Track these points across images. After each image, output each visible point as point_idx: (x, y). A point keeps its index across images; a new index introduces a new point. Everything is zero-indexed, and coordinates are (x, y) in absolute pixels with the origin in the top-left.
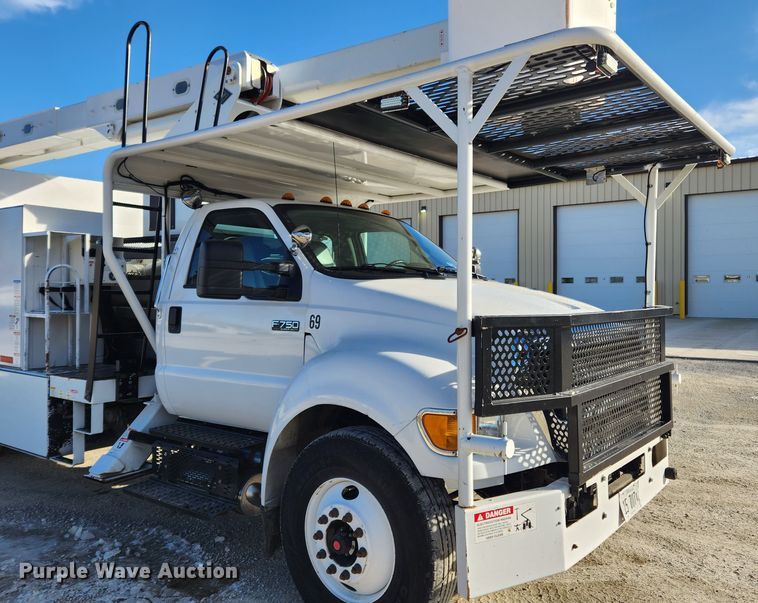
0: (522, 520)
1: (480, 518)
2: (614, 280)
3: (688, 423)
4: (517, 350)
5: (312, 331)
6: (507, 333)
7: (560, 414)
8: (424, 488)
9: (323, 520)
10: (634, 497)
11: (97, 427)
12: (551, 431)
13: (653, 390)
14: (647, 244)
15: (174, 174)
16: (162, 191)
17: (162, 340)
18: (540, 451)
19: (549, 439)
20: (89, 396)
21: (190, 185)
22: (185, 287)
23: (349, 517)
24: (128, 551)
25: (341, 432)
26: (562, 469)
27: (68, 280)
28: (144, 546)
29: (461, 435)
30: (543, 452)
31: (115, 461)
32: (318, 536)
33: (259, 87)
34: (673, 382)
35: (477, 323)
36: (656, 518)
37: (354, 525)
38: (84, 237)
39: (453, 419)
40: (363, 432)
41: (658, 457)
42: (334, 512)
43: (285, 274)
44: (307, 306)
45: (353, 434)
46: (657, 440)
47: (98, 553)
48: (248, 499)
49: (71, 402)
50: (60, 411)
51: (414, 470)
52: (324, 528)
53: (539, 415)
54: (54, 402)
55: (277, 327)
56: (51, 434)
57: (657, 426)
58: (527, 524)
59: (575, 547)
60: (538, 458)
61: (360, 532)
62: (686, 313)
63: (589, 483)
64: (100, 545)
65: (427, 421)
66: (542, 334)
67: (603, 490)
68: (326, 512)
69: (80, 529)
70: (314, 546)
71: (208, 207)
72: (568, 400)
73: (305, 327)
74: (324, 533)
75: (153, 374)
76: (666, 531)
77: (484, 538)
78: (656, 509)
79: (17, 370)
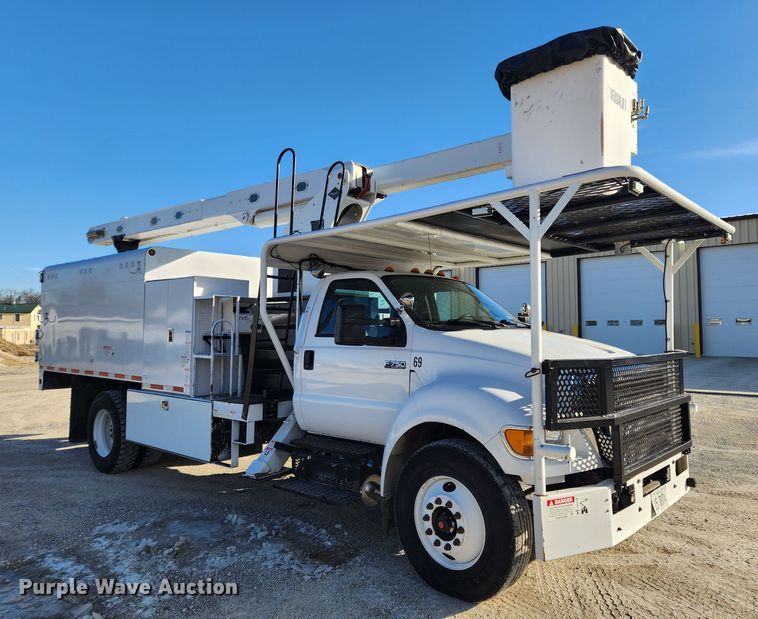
0: (581, 508)
1: (551, 503)
2: (634, 323)
3: (706, 448)
4: (570, 384)
5: (416, 369)
6: (567, 371)
7: (605, 431)
8: (505, 484)
9: (430, 506)
10: (662, 498)
11: (250, 439)
12: (599, 444)
13: (675, 417)
14: (666, 301)
15: (305, 254)
16: (298, 266)
17: (298, 375)
18: (589, 459)
19: (597, 450)
20: (245, 416)
21: (316, 262)
22: (316, 336)
23: (449, 504)
24: (274, 533)
25: (441, 443)
26: (608, 472)
27: (222, 330)
28: (283, 529)
29: (536, 444)
30: (592, 459)
31: (264, 464)
32: (426, 518)
33: (361, 186)
34: (691, 411)
35: (546, 364)
36: (680, 521)
37: (453, 510)
38: (235, 299)
39: (529, 432)
40: (458, 443)
41: (680, 469)
42: (438, 501)
43: (393, 327)
44: (412, 350)
45: (451, 444)
46: (679, 456)
47: (252, 534)
48: (367, 493)
49: (230, 421)
50: (221, 427)
51: (499, 470)
52: (430, 513)
53: (589, 432)
54: (216, 421)
55: (389, 366)
56: (213, 445)
57: (679, 444)
58: (585, 510)
59: (619, 529)
60: (588, 464)
61: (458, 515)
62: (701, 352)
63: (629, 483)
64: (252, 528)
65: (508, 435)
66: (591, 373)
67: (639, 489)
68: (432, 501)
69: (236, 516)
70: (422, 526)
71: (331, 277)
72: (611, 421)
73: (410, 366)
74: (431, 516)
75: (291, 399)
76: (689, 531)
77: (554, 519)
78: (680, 515)
79: (187, 397)
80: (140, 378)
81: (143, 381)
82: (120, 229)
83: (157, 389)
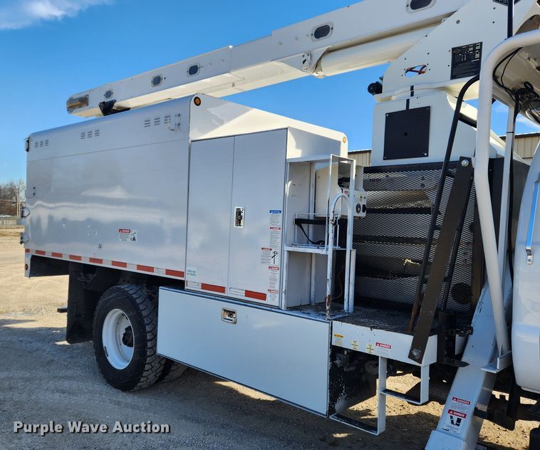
20: (420, 356)
79: (271, 308)
80: (182, 274)
81: (187, 278)
82: (109, 94)
83: (212, 291)
